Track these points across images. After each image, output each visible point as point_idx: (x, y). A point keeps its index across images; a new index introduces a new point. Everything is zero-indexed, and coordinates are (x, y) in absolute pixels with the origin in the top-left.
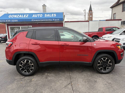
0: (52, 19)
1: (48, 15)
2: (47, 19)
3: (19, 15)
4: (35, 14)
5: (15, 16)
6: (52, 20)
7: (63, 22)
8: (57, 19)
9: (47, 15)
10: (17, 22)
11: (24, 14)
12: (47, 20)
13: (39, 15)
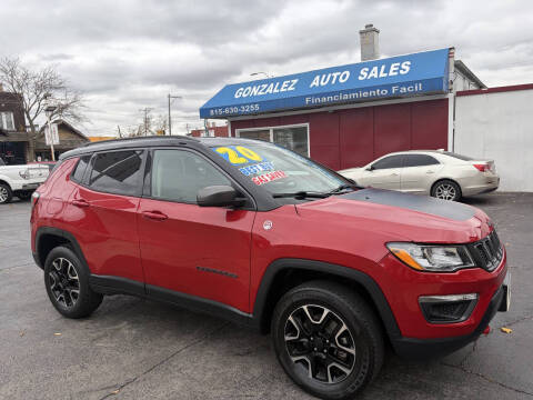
0: (389, 87)
1: (374, 73)
2: (363, 90)
3: (265, 86)
4: (320, 73)
5: (255, 91)
6: (390, 90)
8: (412, 83)
9: (369, 73)
10: (256, 114)
11: (281, 80)
12: (365, 94)
13: (335, 75)
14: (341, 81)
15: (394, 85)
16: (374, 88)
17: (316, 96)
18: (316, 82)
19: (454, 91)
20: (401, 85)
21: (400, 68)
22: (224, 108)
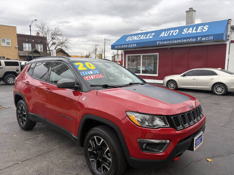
0: (196, 37)
1: (190, 31)
2: (184, 39)
3: (140, 36)
4: (165, 30)
5: (135, 38)
6: (197, 39)
7: (228, 43)
8: (208, 36)
9: (187, 31)
10: (135, 48)
11: (147, 33)
12: (185, 41)
13: (172, 31)
14: (174, 34)
15: (199, 36)
16: (189, 38)
17: (162, 41)
18: (162, 35)
19: (230, 40)
20: (202, 37)
21: (203, 29)
22: (121, 45)
